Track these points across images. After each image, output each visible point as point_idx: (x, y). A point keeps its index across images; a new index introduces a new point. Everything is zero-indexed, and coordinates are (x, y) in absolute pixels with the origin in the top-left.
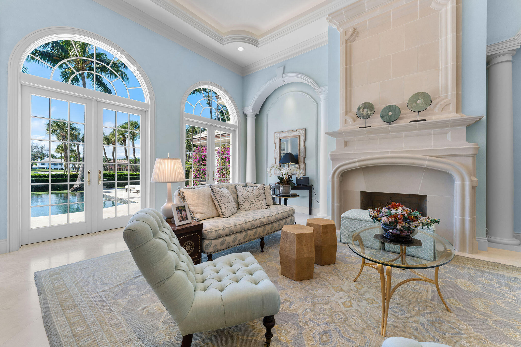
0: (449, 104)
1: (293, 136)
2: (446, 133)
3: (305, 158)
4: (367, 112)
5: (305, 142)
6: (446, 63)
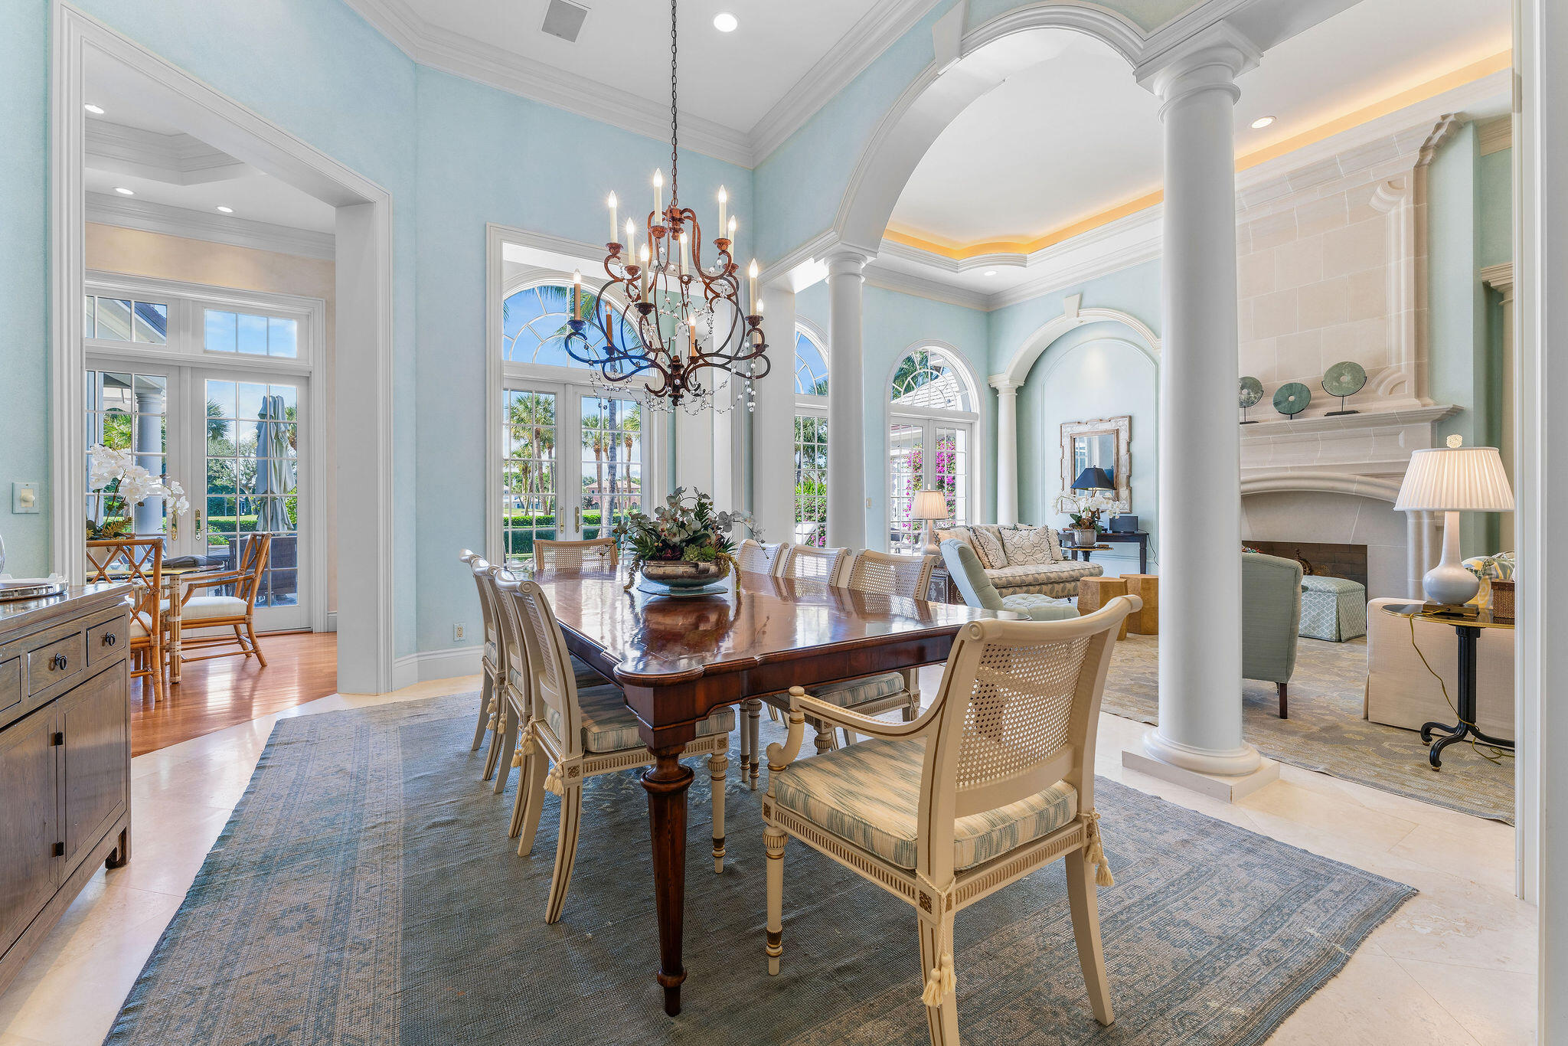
0: (1402, 382)
1: (1101, 432)
2: (1397, 434)
3: (1129, 477)
4: (1249, 394)
5: (1129, 444)
6: (1399, 309)
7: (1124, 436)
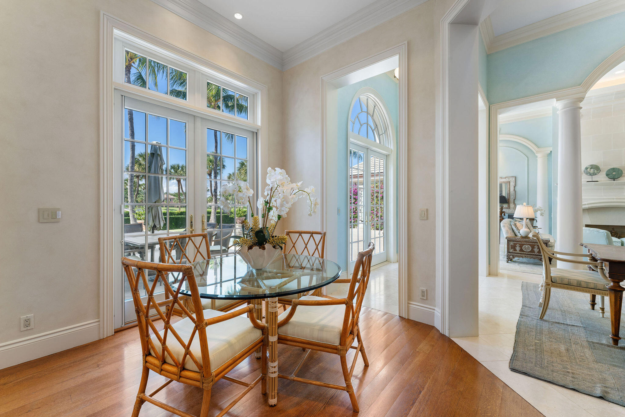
4: (594, 171)
5: (514, 187)
7: (512, 184)
